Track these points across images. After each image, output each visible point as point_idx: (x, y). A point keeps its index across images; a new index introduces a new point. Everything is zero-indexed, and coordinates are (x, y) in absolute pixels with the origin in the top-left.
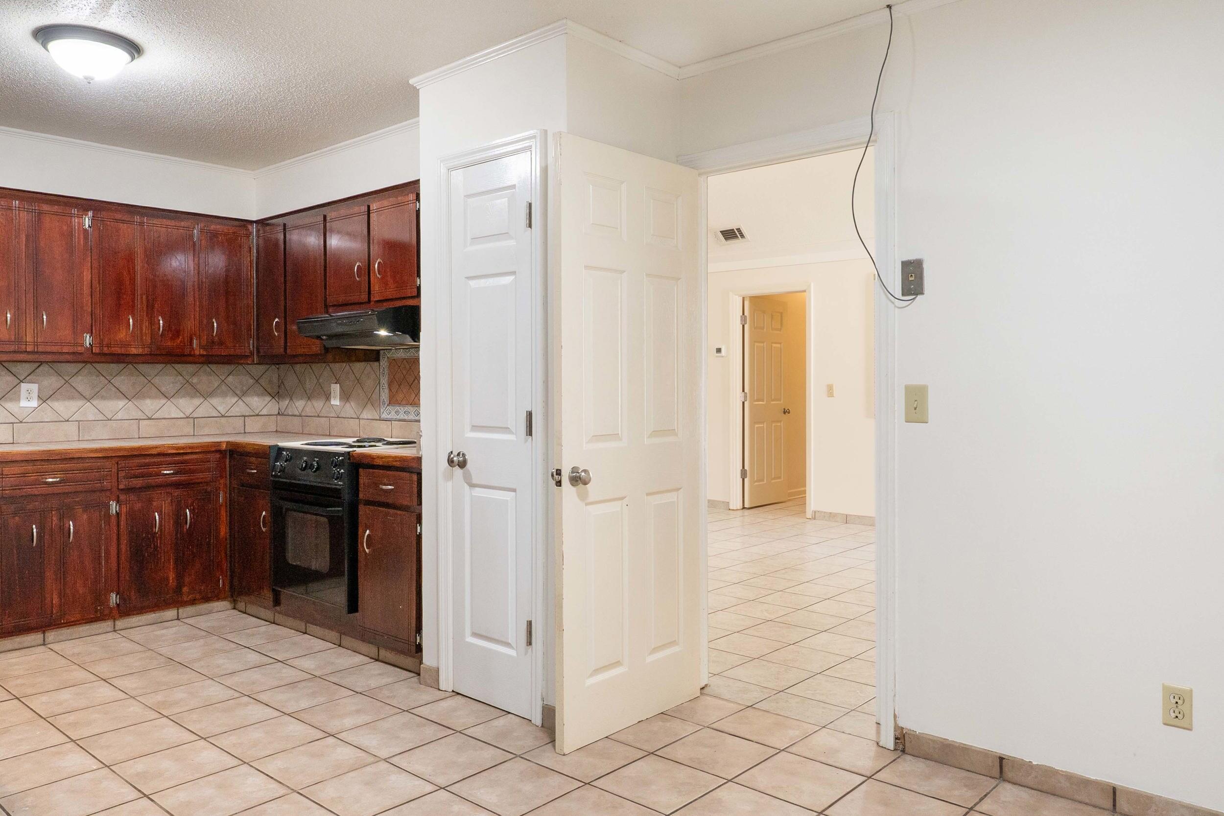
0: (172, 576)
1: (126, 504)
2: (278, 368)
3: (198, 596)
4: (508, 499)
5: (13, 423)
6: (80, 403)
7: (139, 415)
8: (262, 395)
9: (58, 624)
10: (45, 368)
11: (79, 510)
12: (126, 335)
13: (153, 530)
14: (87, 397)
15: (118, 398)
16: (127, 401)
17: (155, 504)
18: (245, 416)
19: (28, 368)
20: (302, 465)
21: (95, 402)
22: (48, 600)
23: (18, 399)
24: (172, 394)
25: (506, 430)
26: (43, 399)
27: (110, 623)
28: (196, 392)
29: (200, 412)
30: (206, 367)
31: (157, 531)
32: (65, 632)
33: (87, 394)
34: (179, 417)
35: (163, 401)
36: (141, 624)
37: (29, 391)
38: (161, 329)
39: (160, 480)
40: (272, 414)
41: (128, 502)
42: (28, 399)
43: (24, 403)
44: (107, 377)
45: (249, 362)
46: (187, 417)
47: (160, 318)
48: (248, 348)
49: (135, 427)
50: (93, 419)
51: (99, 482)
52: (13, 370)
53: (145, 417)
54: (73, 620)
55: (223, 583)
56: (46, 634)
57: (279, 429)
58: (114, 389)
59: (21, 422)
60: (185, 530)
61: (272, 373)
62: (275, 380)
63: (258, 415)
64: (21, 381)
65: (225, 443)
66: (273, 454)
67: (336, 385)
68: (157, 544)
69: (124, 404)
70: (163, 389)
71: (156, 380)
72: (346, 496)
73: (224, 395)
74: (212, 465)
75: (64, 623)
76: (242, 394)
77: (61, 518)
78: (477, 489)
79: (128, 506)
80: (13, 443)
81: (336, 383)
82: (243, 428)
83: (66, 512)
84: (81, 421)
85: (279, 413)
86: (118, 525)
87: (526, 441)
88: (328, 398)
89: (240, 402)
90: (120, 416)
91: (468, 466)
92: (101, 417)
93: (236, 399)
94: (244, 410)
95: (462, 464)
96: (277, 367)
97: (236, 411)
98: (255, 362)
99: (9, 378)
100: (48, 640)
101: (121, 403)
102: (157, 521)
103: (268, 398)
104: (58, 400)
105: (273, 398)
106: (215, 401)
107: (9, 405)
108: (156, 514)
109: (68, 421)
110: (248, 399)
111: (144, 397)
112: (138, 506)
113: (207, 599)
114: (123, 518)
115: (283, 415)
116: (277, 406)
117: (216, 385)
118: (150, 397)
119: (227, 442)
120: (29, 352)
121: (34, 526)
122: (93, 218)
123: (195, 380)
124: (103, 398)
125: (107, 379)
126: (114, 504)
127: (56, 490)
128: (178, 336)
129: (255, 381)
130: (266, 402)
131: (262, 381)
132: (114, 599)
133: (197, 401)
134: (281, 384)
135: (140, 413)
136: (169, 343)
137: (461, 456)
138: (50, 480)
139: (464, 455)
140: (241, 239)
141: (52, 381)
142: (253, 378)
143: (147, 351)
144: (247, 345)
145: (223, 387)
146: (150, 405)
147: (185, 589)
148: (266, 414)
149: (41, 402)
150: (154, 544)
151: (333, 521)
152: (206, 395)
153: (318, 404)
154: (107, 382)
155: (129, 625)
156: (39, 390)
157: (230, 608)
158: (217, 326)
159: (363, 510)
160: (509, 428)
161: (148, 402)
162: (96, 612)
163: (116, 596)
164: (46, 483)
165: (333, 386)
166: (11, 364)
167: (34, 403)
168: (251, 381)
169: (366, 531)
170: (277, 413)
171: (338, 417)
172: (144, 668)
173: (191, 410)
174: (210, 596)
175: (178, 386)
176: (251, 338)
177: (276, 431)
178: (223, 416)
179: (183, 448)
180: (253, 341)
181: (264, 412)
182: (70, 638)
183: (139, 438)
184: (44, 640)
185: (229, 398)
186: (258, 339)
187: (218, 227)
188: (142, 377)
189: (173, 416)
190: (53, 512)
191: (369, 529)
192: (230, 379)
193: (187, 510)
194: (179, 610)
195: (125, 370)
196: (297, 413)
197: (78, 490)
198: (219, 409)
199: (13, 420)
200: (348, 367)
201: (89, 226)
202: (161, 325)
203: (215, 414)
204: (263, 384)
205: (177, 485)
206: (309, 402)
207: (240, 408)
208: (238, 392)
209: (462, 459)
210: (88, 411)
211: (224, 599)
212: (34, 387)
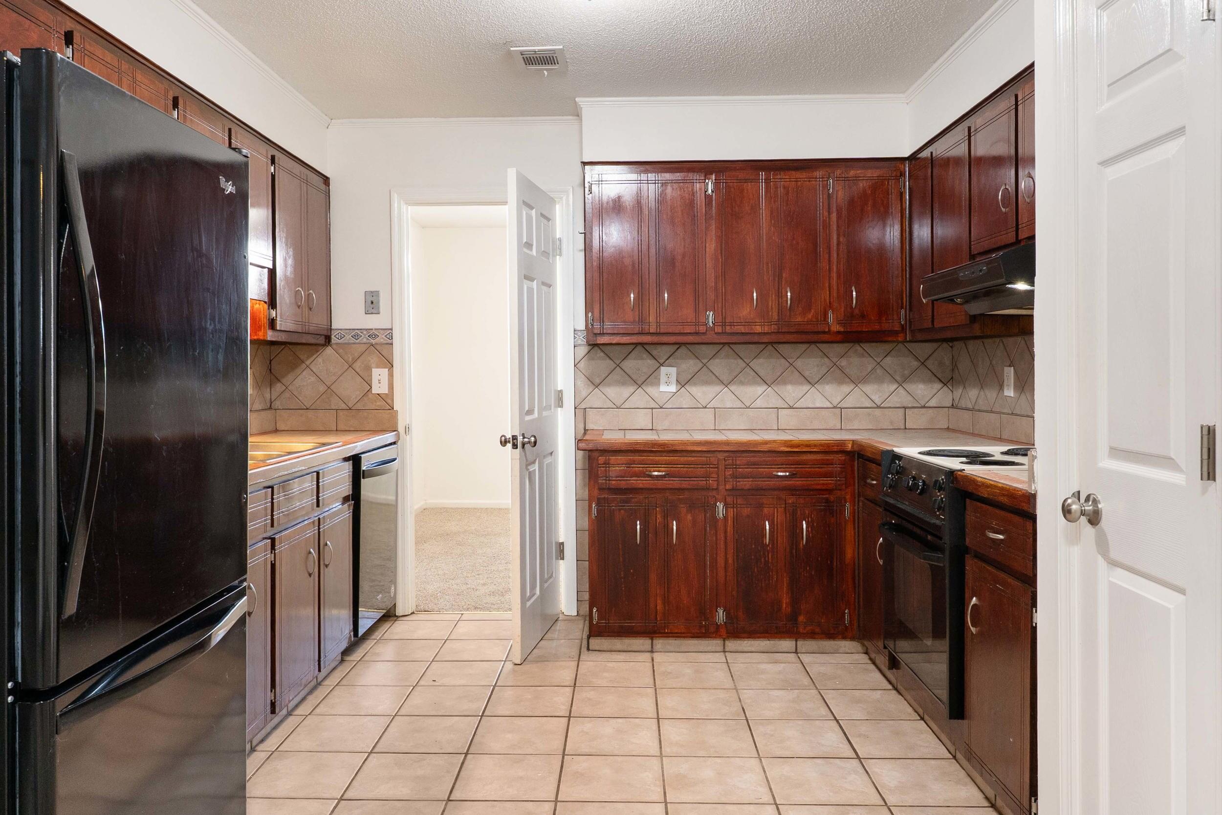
0: (785, 600)
1: (733, 507)
2: (952, 347)
3: (817, 630)
4: (1171, 606)
5: (652, 409)
6: (718, 388)
7: (780, 403)
8: (931, 381)
9: (661, 633)
10: (683, 350)
11: (683, 509)
12: (750, 310)
13: (763, 542)
14: (724, 382)
15: (759, 384)
16: (766, 387)
17: (766, 510)
18: (905, 408)
19: (668, 350)
20: (909, 483)
21: (733, 388)
22: (652, 606)
23: (658, 384)
24: (816, 381)
25: (1166, 461)
26: (682, 383)
27: (719, 642)
28: (845, 377)
29: (849, 402)
30: (857, 347)
31: (767, 543)
32: (673, 643)
33: (725, 378)
34: (825, 406)
35: (806, 387)
36: (753, 649)
37: (668, 376)
38: (789, 302)
39: (772, 483)
40: (944, 405)
41: (735, 506)
42: (668, 383)
43: (663, 388)
44: (745, 360)
45: (900, 339)
46: (834, 407)
47: (788, 289)
48: (898, 321)
49: (774, 416)
50: (731, 407)
51: (704, 479)
52: (654, 353)
53: (786, 406)
54: (676, 631)
55: (850, 618)
56: (654, 641)
57: (951, 427)
58: (753, 373)
59: (661, 408)
60: (801, 545)
61: (944, 353)
62: (947, 362)
63: (924, 407)
64: (662, 365)
65: (851, 442)
66: (885, 463)
67: (1009, 368)
68: (768, 558)
69: (764, 390)
70: (807, 374)
71: (799, 363)
72: (947, 539)
73: (880, 381)
74: (837, 468)
75: (667, 633)
76: (903, 380)
77: (666, 516)
78: (1120, 571)
79: (735, 510)
80: (652, 429)
81: (1010, 366)
82: (903, 422)
83: (670, 512)
84: (717, 408)
85: (953, 405)
86: (726, 532)
87: (1204, 491)
88: (1001, 387)
89: (901, 390)
90: (758, 403)
91: (1104, 522)
92: (740, 405)
93: (895, 386)
94: (908, 401)
95: (1094, 519)
96: (951, 345)
97: (895, 401)
98: (908, 339)
99: (651, 362)
100: (656, 648)
101: (760, 389)
102: (768, 531)
103: (938, 385)
104: (695, 384)
105: (945, 385)
106: (869, 389)
107: (651, 390)
108: (767, 523)
109: (705, 407)
110: (911, 387)
111: (785, 383)
112: (746, 511)
113: (830, 636)
114: (730, 522)
115: (957, 408)
116: (951, 394)
117: (870, 369)
118: (791, 383)
119: (853, 441)
120: (653, 333)
121: (638, 522)
122: (716, 184)
123: (843, 363)
124: (742, 383)
125: (745, 362)
126: (722, 506)
127: (660, 484)
128: (810, 310)
129: (919, 364)
130: (935, 391)
131: (929, 363)
132: (721, 615)
133: (846, 388)
134: (954, 367)
135: (780, 401)
136: (799, 319)
137: (1090, 503)
138: (656, 473)
139: (1095, 502)
140: (888, 183)
141: (691, 365)
142: (917, 359)
143: (774, 328)
144: (895, 317)
145: (879, 371)
146: (792, 392)
147: (801, 618)
148: (935, 405)
149: (679, 387)
150: (765, 558)
151: (936, 572)
152: (856, 381)
153: (991, 394)
154: (745, 365)
155: (740, 649)
156: (678, 374)
157: (862, 651)
158: (856, 295)
159: (971, 565)
160: (1173, 459)
161: (789, 388)
162: (701, 627)
163: (723, 612)
164: (651, 476)
165: (1006, 369)
166: (652, 346)
167: (673, 388)
168: (915, 364)
169: (972, 598)
170: (950, 405)
171: (1012, 414)
172: (707, 716)
173: (839, 399)
174: (832, 632)
175: (824, 370)
176: (902, 308)
177: (948, 428)
178: (878, 407)
179: (798, 446)
180: (906, 311)
181: (933, 403)
182: (678, 650)
183: (778, 429)
184: (652, 647)
185: (885, 384)
186: (911, 310)
187: (858, 172)
188: (783, 360)
189: (818, 405)
190: (658, 509)
191: (976, 597)
192: (888, 360)
193: (804, 522)
194: (798, 642)
195: (764, 352)
196: (970, 406)
197: (684, 486)
198: (873, 398)
199: (653, 405)
200: (1023, 342)
201: (712, 191)
202: (789, 297)
203: (868, 404)
204: (930, 367)
205: (792, 490)
206: (982, 393)
207: (900, 397)
208: (898, 378)
209: (1091, 508)
210: (725, 397)
211: (852, 639)
212: (673, 371)
